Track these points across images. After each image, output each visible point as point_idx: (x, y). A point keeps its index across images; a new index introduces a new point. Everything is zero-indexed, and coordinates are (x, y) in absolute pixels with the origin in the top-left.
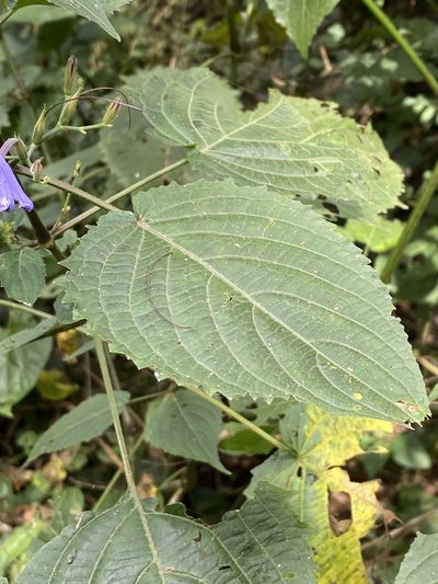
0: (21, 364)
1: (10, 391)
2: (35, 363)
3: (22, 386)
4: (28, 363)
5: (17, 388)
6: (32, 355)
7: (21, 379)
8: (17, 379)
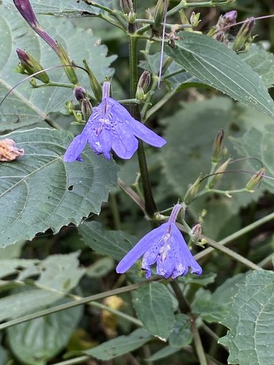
0: (56, 324)
1: (45, 348)
2: (68, 325)
3: (56, 344)
4: (62, 324)
5: (51, 346)
6: (66, 318)
7: (56, 337)
8: (51, 338)
